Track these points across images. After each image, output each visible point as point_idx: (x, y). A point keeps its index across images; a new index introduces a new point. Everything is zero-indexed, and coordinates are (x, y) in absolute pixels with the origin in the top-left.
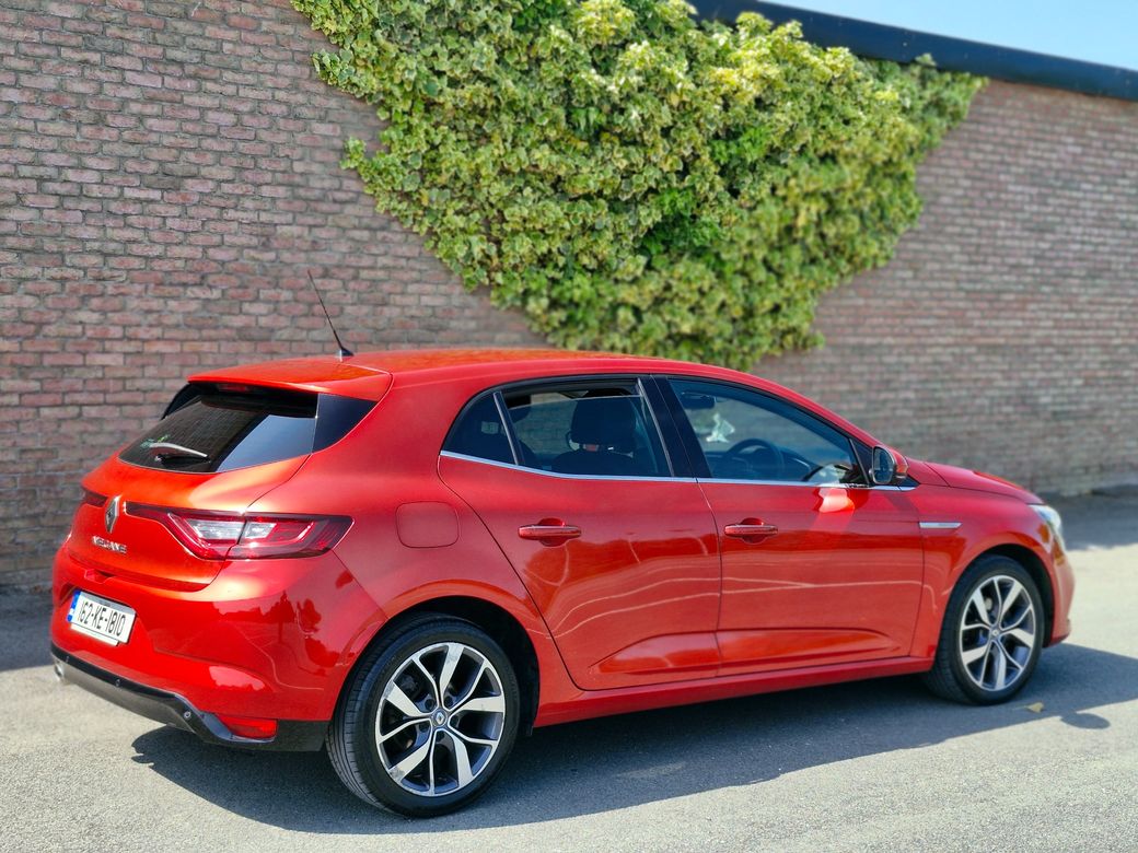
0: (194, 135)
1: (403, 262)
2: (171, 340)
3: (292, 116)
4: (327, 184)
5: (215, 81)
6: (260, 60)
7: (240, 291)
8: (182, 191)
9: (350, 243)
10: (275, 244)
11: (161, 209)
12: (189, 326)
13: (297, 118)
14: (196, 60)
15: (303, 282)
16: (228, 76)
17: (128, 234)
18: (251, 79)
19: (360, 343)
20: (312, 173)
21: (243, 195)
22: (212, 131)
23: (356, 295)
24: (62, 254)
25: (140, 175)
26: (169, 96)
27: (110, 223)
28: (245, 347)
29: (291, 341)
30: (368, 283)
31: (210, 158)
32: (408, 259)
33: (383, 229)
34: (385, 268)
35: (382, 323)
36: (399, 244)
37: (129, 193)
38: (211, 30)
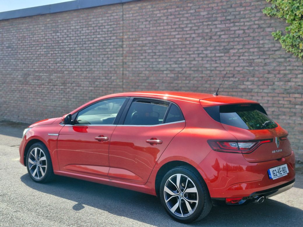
0: (232, 38)
1: (296, 68)
2: (226, 92)
3: (260, 28)
4: (270, 46)
5: (238, 22)
6: (250, 14)
7: (243, 79)
8: (229, 53)
9: (277, 63)
10: (253, 65)
11: (224, 58)
12: (230, 88)
13: (261, 28)
14: (233, 18)
15: (261, 75)
16: (242, 20)
17: (216, 65)
18: (248, 20)
19: (280, 93)
20: (265, 43)
21: (245, 52)
22: (237, 36)
23: (279, 79)
24: (202, 71)
25: (219, 50)
26: (227, 29)
27: (212, 63)
28: (244, 94)
29: (257, 92)
30: (283, 75)
31: (236, 43)
32: (298, 66)
33: (289, 57)
34: (289, 70)
35: (287, 87)
36: (295, 62)
37: (217, 55)
38: (237, 9)
